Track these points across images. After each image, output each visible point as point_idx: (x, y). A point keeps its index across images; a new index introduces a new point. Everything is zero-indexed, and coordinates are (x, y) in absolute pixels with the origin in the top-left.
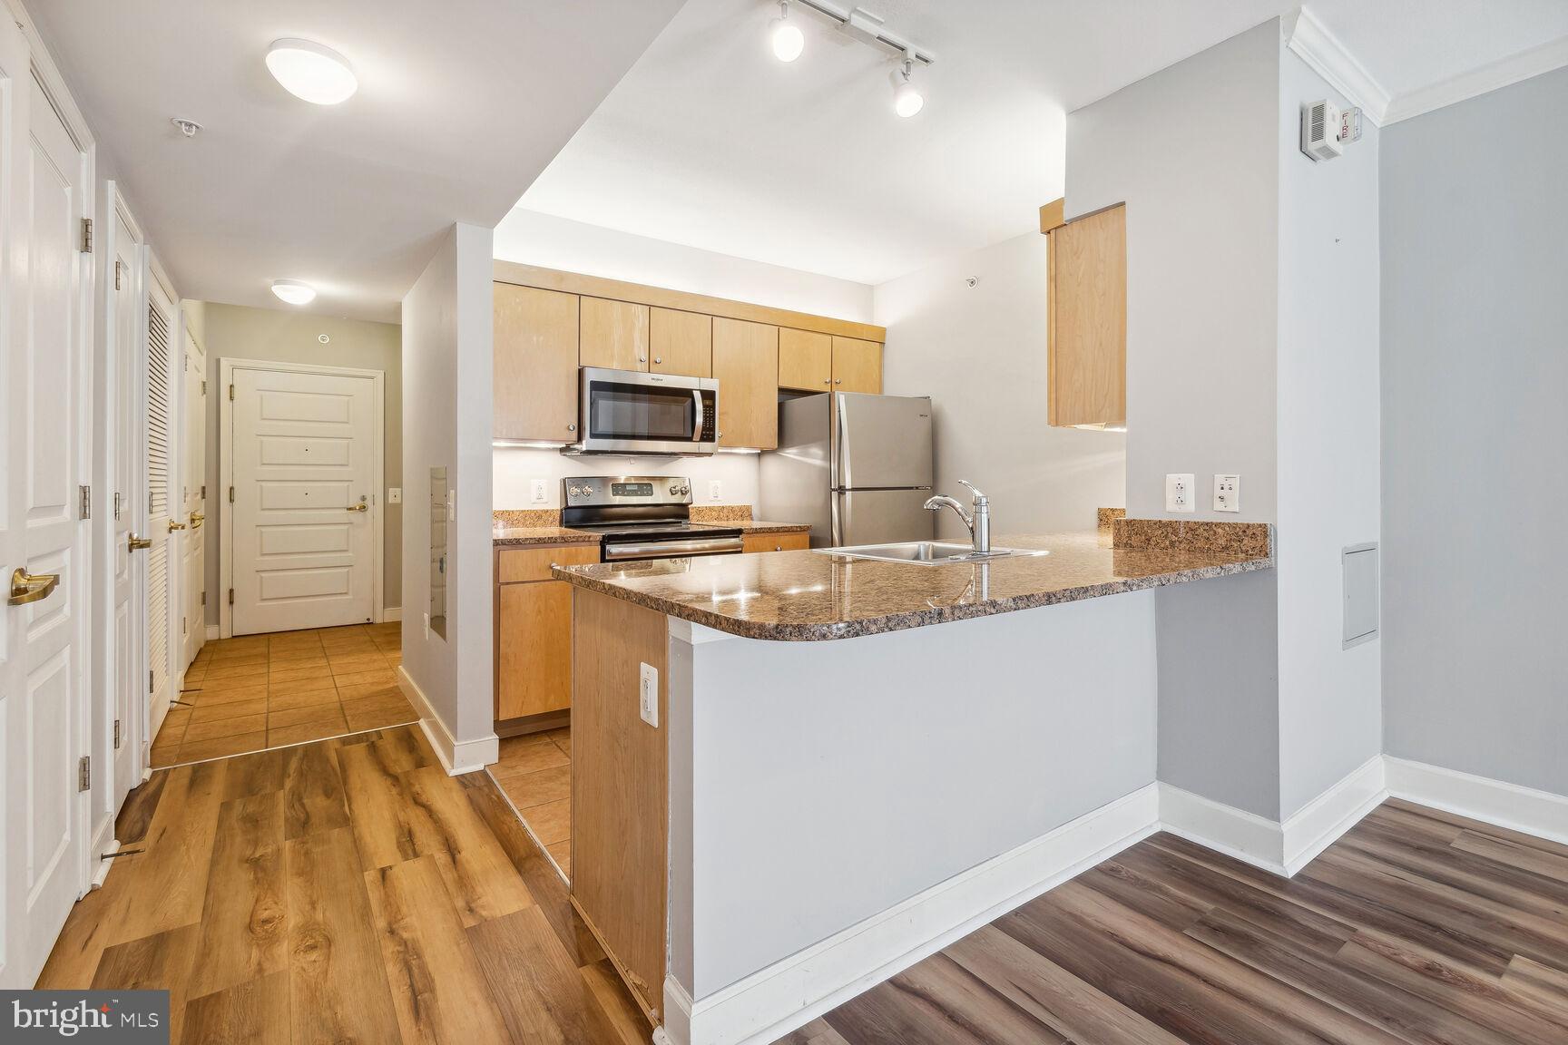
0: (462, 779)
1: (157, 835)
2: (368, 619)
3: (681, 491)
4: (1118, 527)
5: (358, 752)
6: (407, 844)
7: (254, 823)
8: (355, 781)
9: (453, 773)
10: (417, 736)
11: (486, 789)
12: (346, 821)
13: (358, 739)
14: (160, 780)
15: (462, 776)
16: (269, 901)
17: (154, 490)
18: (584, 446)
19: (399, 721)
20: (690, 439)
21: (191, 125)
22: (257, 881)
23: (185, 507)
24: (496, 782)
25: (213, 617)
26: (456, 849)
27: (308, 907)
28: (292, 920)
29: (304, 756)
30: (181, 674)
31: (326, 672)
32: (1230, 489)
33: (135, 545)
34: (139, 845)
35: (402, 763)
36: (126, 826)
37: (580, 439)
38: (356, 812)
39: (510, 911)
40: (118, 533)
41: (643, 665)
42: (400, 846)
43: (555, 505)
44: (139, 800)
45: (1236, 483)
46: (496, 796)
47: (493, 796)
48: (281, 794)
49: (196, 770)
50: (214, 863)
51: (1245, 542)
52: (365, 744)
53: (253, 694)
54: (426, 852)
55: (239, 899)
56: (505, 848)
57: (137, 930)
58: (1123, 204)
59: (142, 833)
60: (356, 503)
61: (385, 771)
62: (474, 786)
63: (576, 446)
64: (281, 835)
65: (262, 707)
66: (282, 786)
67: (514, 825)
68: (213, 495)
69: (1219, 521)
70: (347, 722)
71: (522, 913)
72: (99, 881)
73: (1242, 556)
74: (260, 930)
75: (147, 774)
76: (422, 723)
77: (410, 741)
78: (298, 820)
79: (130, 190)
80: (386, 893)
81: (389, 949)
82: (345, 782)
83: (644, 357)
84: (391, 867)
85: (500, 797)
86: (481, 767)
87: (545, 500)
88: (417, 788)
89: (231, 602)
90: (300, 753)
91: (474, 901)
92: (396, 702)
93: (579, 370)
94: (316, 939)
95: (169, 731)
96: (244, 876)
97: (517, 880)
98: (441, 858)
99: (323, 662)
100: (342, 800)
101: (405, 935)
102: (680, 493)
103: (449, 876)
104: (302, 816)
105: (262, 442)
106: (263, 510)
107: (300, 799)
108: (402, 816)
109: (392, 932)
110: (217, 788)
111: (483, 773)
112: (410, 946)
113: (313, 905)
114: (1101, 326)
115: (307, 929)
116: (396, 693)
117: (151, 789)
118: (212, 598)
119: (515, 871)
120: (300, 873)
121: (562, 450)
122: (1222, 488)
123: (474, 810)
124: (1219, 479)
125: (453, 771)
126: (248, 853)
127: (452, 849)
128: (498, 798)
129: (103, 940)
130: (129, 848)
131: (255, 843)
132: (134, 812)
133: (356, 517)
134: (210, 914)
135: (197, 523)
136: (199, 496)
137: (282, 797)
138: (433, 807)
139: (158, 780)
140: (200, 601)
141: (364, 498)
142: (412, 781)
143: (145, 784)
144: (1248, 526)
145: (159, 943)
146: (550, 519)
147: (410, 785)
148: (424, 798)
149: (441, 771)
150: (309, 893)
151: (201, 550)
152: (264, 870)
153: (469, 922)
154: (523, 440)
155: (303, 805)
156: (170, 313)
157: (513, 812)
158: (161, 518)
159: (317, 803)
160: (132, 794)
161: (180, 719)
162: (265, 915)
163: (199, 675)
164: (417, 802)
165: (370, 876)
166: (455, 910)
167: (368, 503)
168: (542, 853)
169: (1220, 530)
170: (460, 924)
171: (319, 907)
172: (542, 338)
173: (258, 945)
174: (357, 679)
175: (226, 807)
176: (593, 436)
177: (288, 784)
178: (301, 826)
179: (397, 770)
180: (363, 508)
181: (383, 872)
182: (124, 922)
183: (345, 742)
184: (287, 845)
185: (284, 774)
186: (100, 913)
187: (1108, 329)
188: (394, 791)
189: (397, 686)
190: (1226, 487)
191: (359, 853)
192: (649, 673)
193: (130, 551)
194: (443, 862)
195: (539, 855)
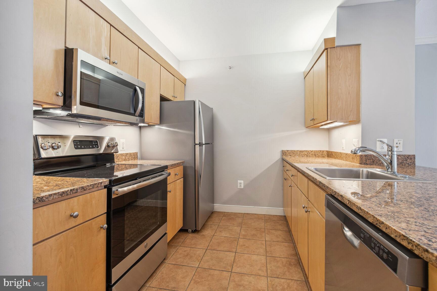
3: (113, 145)
4: (361, 157)
20: (134, 115)
32: (400, 144)
37: (66, 104)
45: (401, 142)
51: (408, 161)
58: (359, 45)
69: (399, 154)
73: (407, 165)
83: (107, 57)
114: (349, 86)
122: (397, 144)
124: (396, 141)
144: (409, 155)
169: (400, 157)
176: (82, 103)
187: (352, 88)
190: (398, 143)
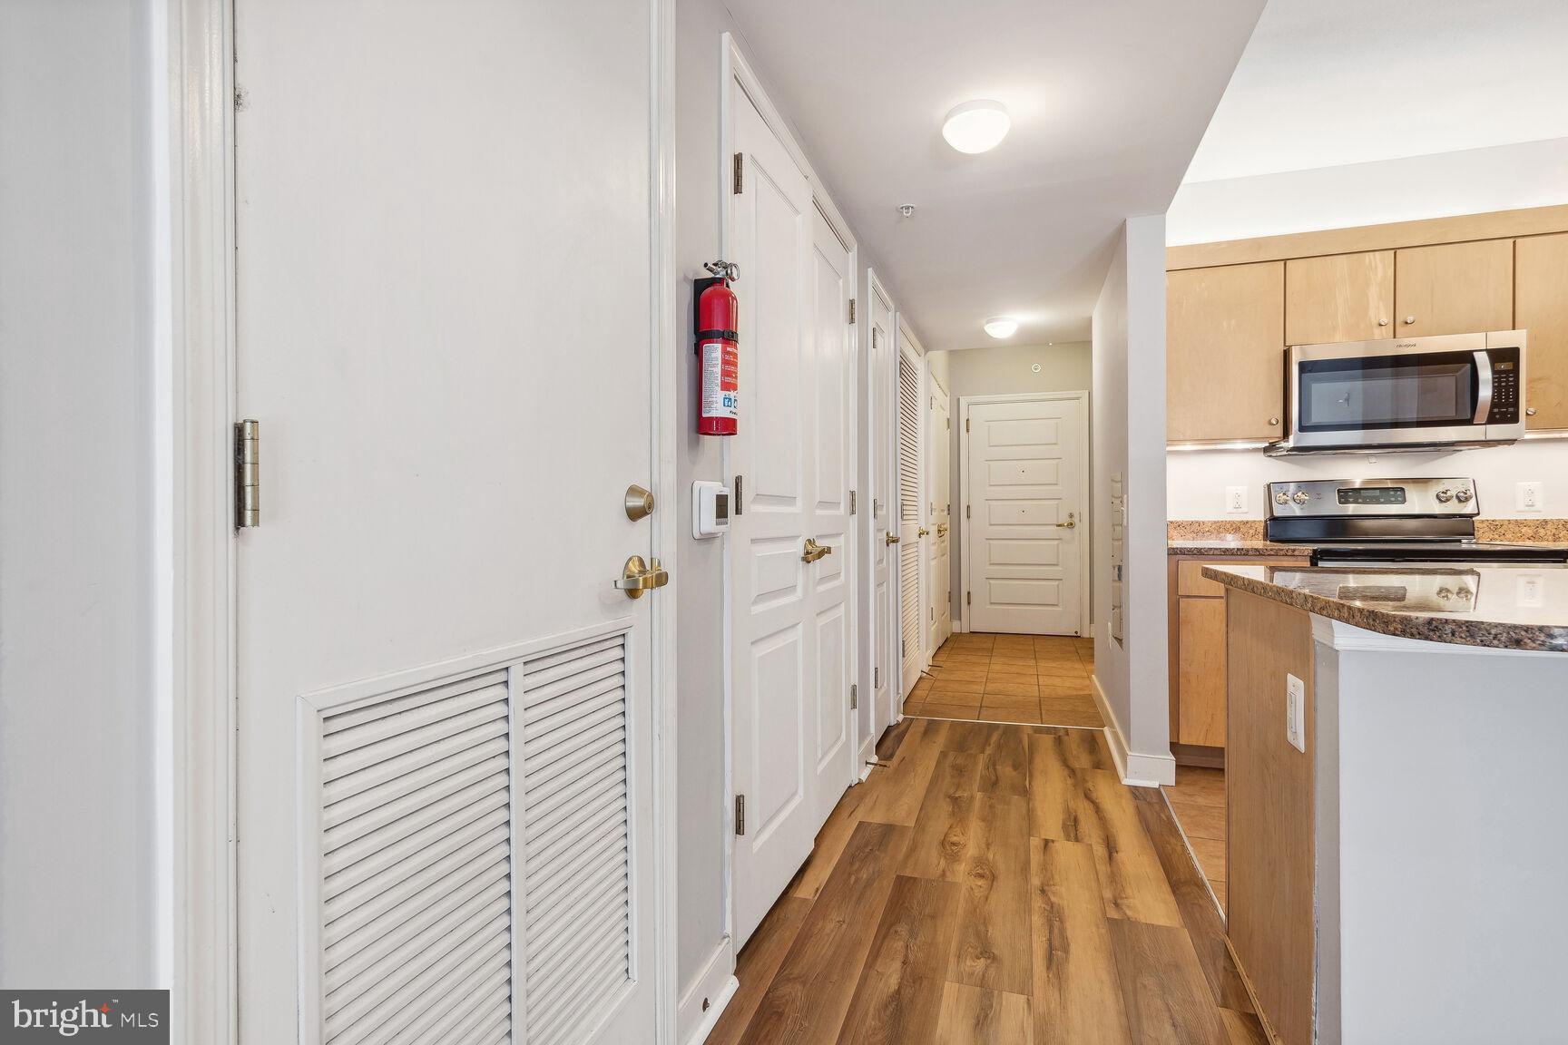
0: (1136, 792)
1: (899, 760)
2: (1076, 632)
3: (1458, 497)
5: (1046, 741)
6: (1072, 827)
7: (959, 771)
8: (1039, 763)
9: (1126, 781)
10: (1100, 741)
11: (1157, 808)
12: (1026, 793)
13: (1048, 731)
14: (908, 723)
15: (1136, 788)
16: (958, 830)
17: (905, 503)
18: (1291, 443)
19: (1085, 724)
20: (1469, 422)
21: (908, 208)
22: (953, 814)
23: (933, 519)
24: (1168, 803)
25: (956, 613)
26: (1115, 848)
27: (984, 846)
28: (971, 851)
29: (1004, 733)
30: (931, 652)
31: (1033, 671)
33: (892, 541)
34: (888, 763)
35: (1082, 761)
36: (884, 748)
37: (1286, 434)
38: (1035, 788)
39: (1155, 922)
40: (880, 530)
41: (1290, 677)
42: (1065, 827)
43: (1258, 515)
44: (893, 734)
46: (1167, 817)
47: (1163, 816)
48: (981, 756)
49: (930, 723)
50: (929, 791)
52: (1053, 736)
53: (976, 678)
54: (1087, 840)
55: (939, 824)
56: (1163, 865)
57: (878, 818)
59: (891, 756)
60: (1065, 520)
61: (1065, 763)
62: (1145, 799)
63: (1283, 444)
64: (976, 786)
65: (980, 688)
66: (983, 752)
67: (1179, 848)
68: (955, 510)
70: (1041, 714)
71: (1168, 929)
72: (864, 777)
74: (949, 849)
75: (901, 717)
76: (1106, 730)
77: (1093, 743)
78: (990, 779)
79: (884, 273)
80: (1044, 860)
81: (1038, 903)
82: (1031, 761)
83: (1386, 318)
84: (1053, 841)
85: (1170, 818)
86: (1155, 784)
87: (1244, 509)
88: (1090, 785)
89: (969, 603)
90: (1000, 731)
91: (1123, 898)
92: (1088, 707)
93: (1285, 351)
94: (987, 873)
95: (917, 692)
96: (946, 807)
97: (1171, 899)
98: (1100, 850)
99: (1032, 663)
100: (1025, 775)
101: (1053, 899)
102: (1455, 500)
103: (1103, 868)
104: (993, 778)
105: (989, 465)
106: (991, 525)
107: (994, 765)
108: (1071, 804)
109: (1043, 891)
110: (941, 740)
111: (1157, 792)
112: (1055, 909)
113: (988, 846)
115: (980, 861)
116: (1090, 700)
117: (902, 728)
118: (955, 598)
119: (1169, 889)
120: (983, 819)
121: (1266, 450)
123: (1140, 822)
125: (1125, 780)
126: (952, 791)
127: (1111, 848)
128: (1168, 819)
129: (860, 815)
130: (883, 763)
131: (958, 786)
132: (889, 742)
133: (1065, 533)
134: (921, 824)
135: (942, 533)
136: (946, 512)
137: (982, 760)
138: (1101, 806)
139: (906, 724)
140: (947, 599)
141: (1071, 516)
142: (1087, 778)
143: (898, 725)
145: (888, 830)
146: (1251, 531)
147: (1085, 780)
148: (1094, 796)
149: (1115, 776)
150: (987, 835)
151: (947, 558)
152: (959, 807)
153: (1113, 914)
154: (1213, 442)
155: (995, 769)
156: (918, 363)
157: (1180, 836)
158: (913, 527)
159: (1006, 771)
160: (889, 730)
161: (925, 685)
162: (955, 839)
163: (942, 657)
164: (1088, 797)
165: (1035, 842)
166: (1102, 898)
167: (1076, 520)
168: (1204, 885)
170: (1104, 913)
171: (992, 848)
172: (1233, 322)
173: (945, 858)
174: (1057, 681)
175: (944, 755)
176: (1303, 429)
177: (989, 751)
178: (992, 785)
179: (1076, 765)
180: (1071, 525)
181: (1047, 843)
182: (872, 808)
183: (1038, 730)
184: (979, 795)
185: (987, 742)
186: (861, 798)
188: (1070, 781)
189: (1090, 695)
191: (1030, 818)
192: (1295, 685)
193: (888, 545)
194: (1100, 854)
195: (1200, 885)
